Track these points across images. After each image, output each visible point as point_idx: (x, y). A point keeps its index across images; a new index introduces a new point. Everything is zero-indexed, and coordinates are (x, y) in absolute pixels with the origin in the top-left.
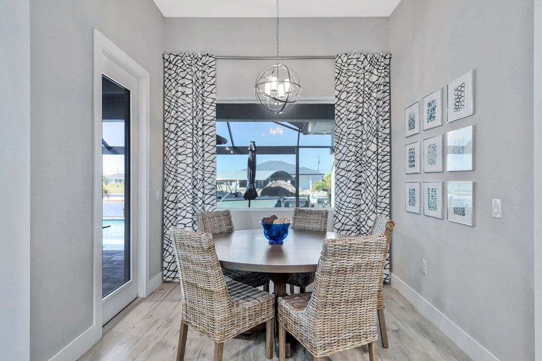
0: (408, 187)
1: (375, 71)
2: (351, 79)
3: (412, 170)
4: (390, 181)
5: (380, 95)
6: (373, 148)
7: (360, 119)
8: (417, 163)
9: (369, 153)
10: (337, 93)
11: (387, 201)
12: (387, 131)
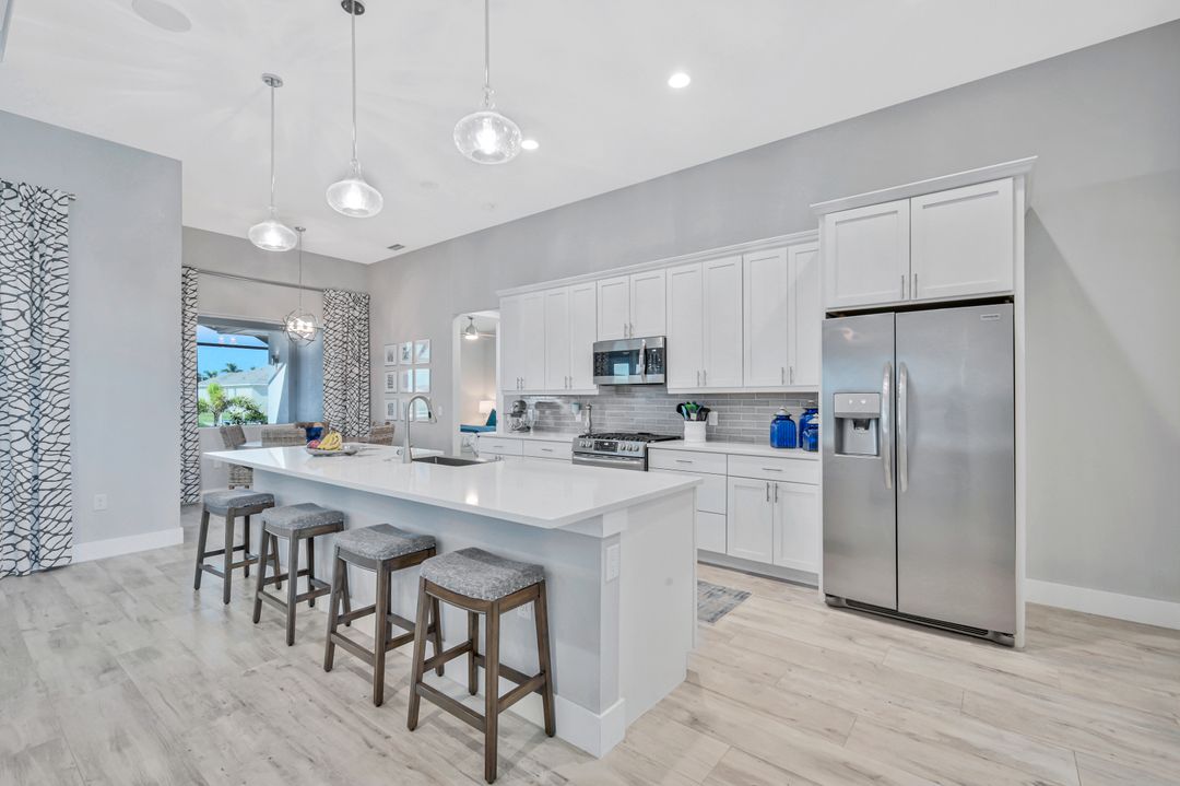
0: (387, 402)
1: (357, 308)
2: (337, 311)
3: (391, 390)
4: (369, 398)
5: (361, 327)
6: (356, 370)
7: (345, 346)
8: (395, 385)
9: (352, 375)
10: (325, 322)
11: (367, 414)
12: (367, 357)
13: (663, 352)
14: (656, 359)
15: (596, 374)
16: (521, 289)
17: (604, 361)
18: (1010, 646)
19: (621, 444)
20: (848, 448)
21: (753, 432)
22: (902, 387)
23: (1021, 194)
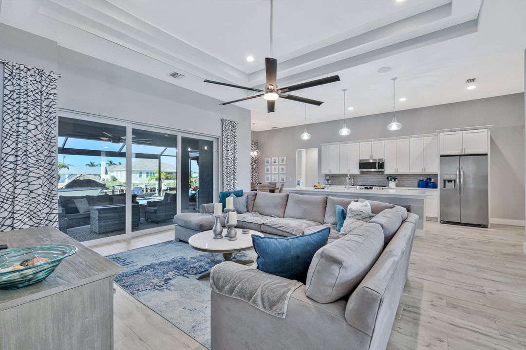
4: (258, 175)
6: (255, 166)
8: (270, 171)
9: (254, 168)
11: (257, 180)
13: (383, 163)
14: (381, 165)
15: (360, 169)
16: (331, 144)
17: (363, 165)
18: (487, 228)
19: (374, 187)
20: (446, 187)
21: (409, 184)
22: (462, 173)
23: (489, 132)
